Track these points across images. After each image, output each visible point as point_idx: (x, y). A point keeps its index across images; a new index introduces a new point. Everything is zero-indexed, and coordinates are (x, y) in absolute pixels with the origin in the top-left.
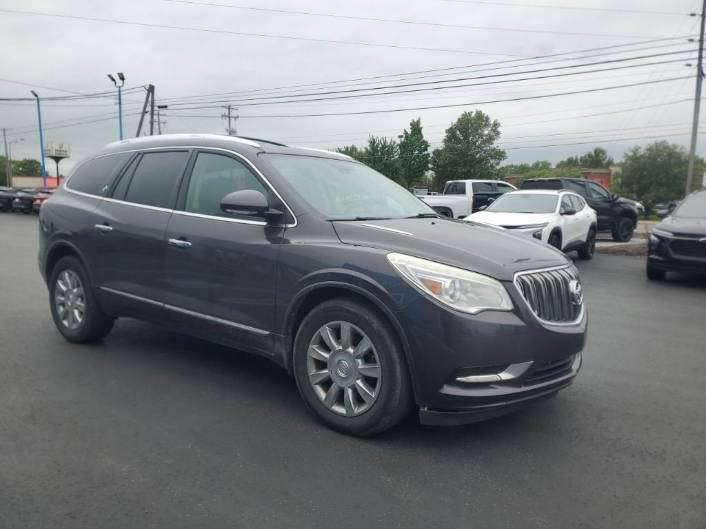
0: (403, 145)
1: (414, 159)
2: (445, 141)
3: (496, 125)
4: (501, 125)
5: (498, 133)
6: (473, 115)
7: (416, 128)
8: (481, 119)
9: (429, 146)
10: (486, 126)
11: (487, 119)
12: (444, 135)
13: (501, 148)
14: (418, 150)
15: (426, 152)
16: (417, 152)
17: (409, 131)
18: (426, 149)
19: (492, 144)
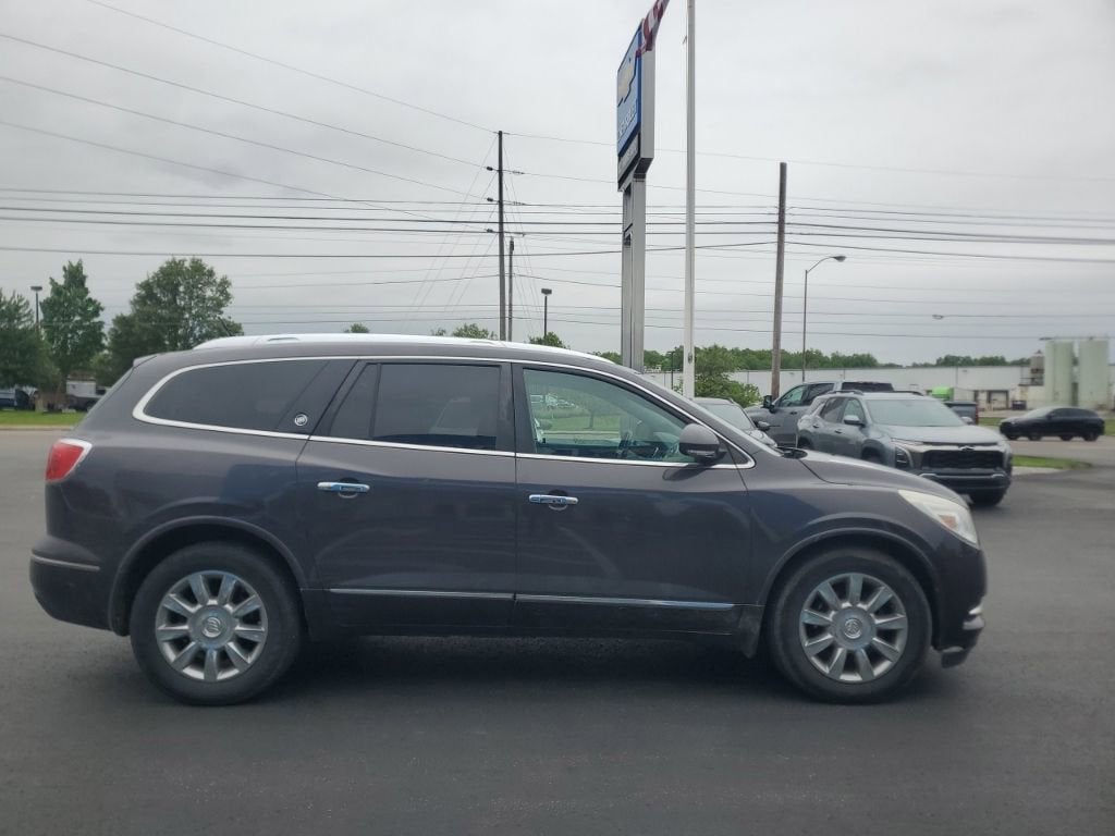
0: (47, 306)
1: (73, 331)
2: (134, 303)
3: (225, 283)
4: (233, 284)
5: (228, 297)
6: (187, 264)
7: (75, 276)
8: (199, 272)
9: (102, 309)
10: (208, 284)
11: (211, 273)
12: (132, 292)
13: (236, 320)
14: (80, 315)
15: (96, 320)
16: (77, 318)
17: (61, 281)
18: (96, 313)
19: (221, 313)
